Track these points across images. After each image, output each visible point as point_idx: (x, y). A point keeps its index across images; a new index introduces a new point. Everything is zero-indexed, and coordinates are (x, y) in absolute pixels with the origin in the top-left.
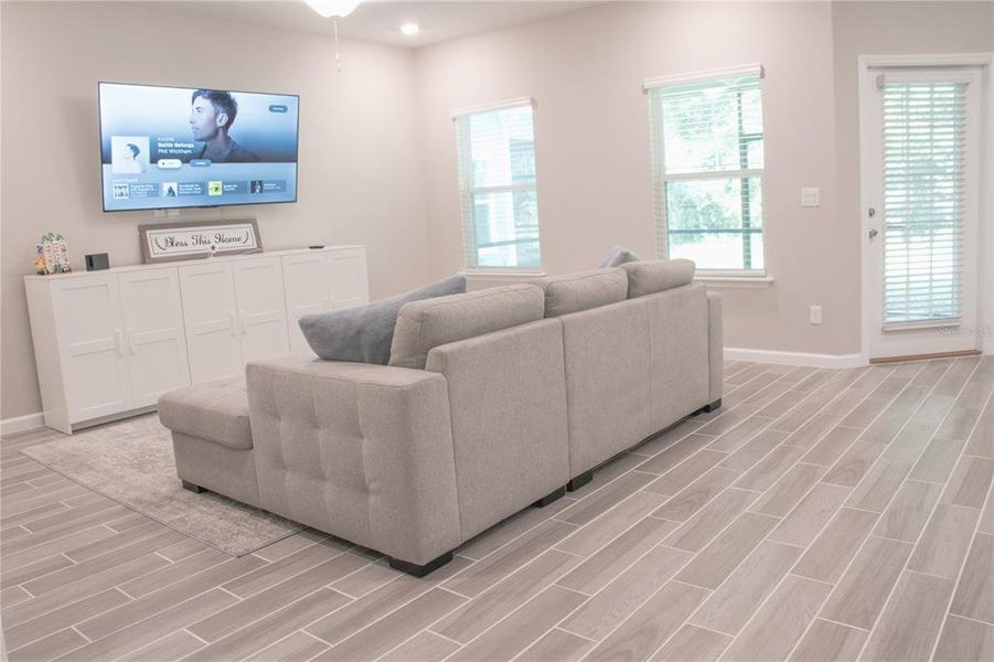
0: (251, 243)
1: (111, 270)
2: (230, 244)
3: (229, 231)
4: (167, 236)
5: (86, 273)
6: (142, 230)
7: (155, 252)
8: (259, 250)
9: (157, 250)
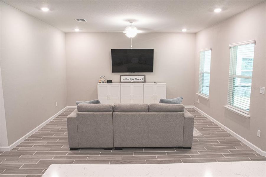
0: (143, 80)
1: (112, 83)
2: (139, 80)
3: (138, 77)
4: (125, 78)
5: (106, 83)
6: (121, 76)
7: (122, 80)
8: (145, 82)
9: (123, 80)
